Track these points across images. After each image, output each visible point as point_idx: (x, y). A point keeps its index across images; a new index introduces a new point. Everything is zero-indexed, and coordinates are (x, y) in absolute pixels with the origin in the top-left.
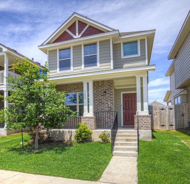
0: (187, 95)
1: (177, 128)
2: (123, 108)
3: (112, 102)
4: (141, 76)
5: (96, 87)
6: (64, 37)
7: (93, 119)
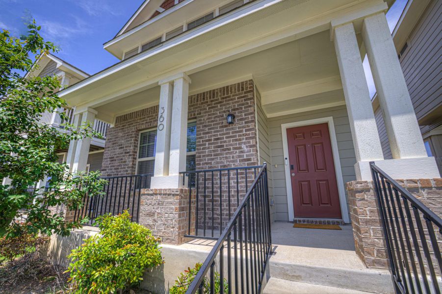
2: (292, 167)
3: (252, 142)
4: (361, 15)
5: (208, 105)
7: (175, 200)
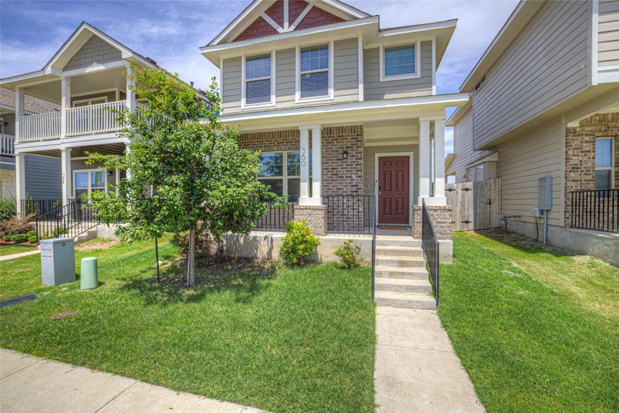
0: (497, 162)
1: (478, 228)
2: (380, 188)
3: (359, 174)
4: (432, 118)
5: (326, 140)
6: (256, 29)
7: (322, 213)
